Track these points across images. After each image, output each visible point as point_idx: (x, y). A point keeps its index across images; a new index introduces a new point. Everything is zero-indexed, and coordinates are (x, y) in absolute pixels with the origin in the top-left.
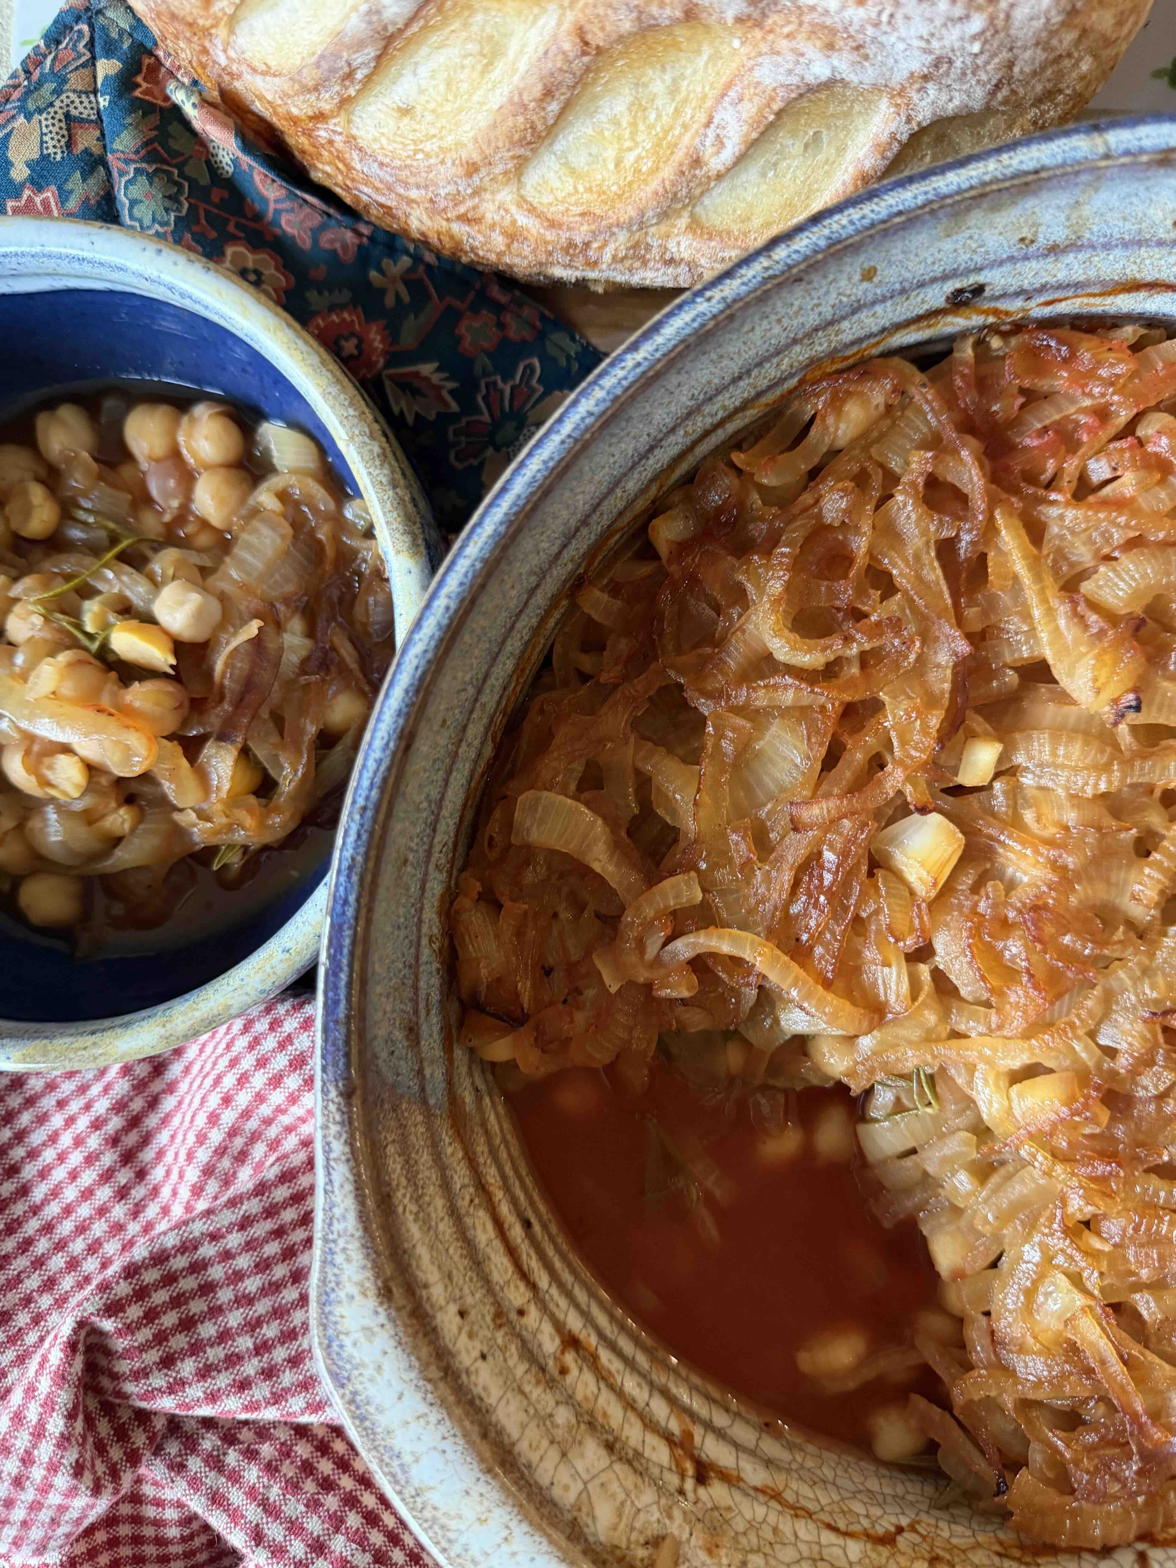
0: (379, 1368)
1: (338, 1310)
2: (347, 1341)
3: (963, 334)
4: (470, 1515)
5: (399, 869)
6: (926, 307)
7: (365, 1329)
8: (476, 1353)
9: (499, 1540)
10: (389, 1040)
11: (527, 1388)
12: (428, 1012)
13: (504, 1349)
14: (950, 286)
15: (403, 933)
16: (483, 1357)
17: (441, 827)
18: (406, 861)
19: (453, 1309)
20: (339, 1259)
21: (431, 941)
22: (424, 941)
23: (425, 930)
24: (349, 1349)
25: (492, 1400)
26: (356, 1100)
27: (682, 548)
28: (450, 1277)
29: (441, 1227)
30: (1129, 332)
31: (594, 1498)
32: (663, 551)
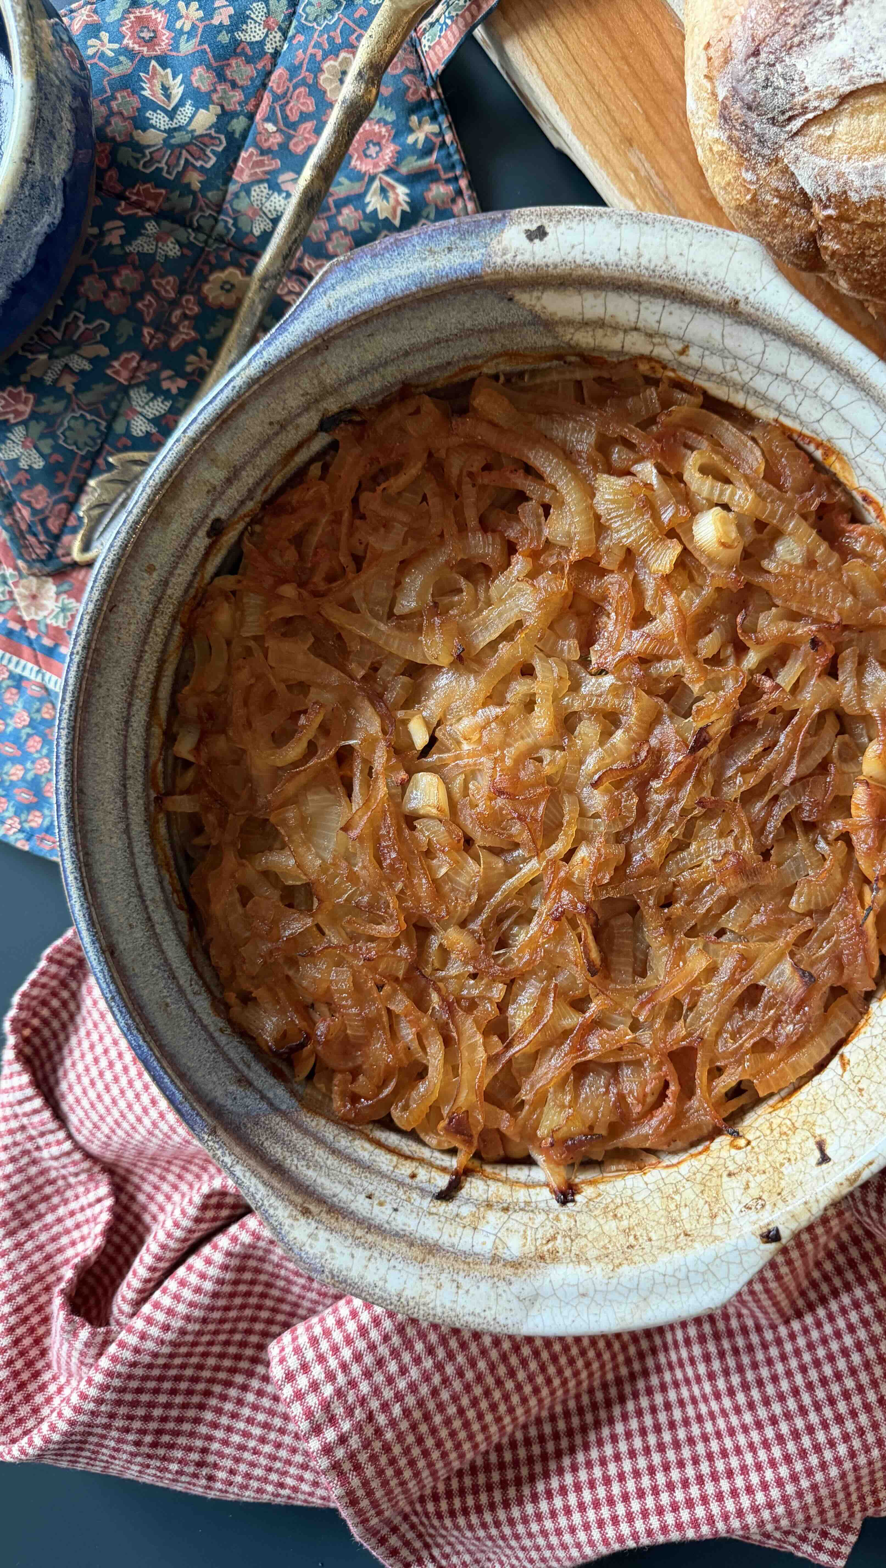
0: (332, 1250)
1: (290, 1237)
2: (307, 1248)
3: (239, 541)
4: (431, 1288)
5: (165, 1010)
6: (202, 549)
7: (310, 1236)
8: (390, 1211)
9: (454, 1290)
10: (227, 1094)
11: (434, 1210)
12: (249, 1067)
13: (409, 1200)
14: (202, 533)
15: (195, 1039)
16: (396, 1210)
17: (179, 974)
18: (167, 1005)
19: (361, 1198)
20: (271, 1211)
21: (221, 1030)
22: (217, 1034)
23: (212, 1029)
24: (311, 1252)
25: (413, 1227)
26: (219, 1132)
27: (197, 749)
28: (350, 1183)
29: (329, 1163)
30: (315, 470)
31: (505, 1239)
32: (191, 758)
